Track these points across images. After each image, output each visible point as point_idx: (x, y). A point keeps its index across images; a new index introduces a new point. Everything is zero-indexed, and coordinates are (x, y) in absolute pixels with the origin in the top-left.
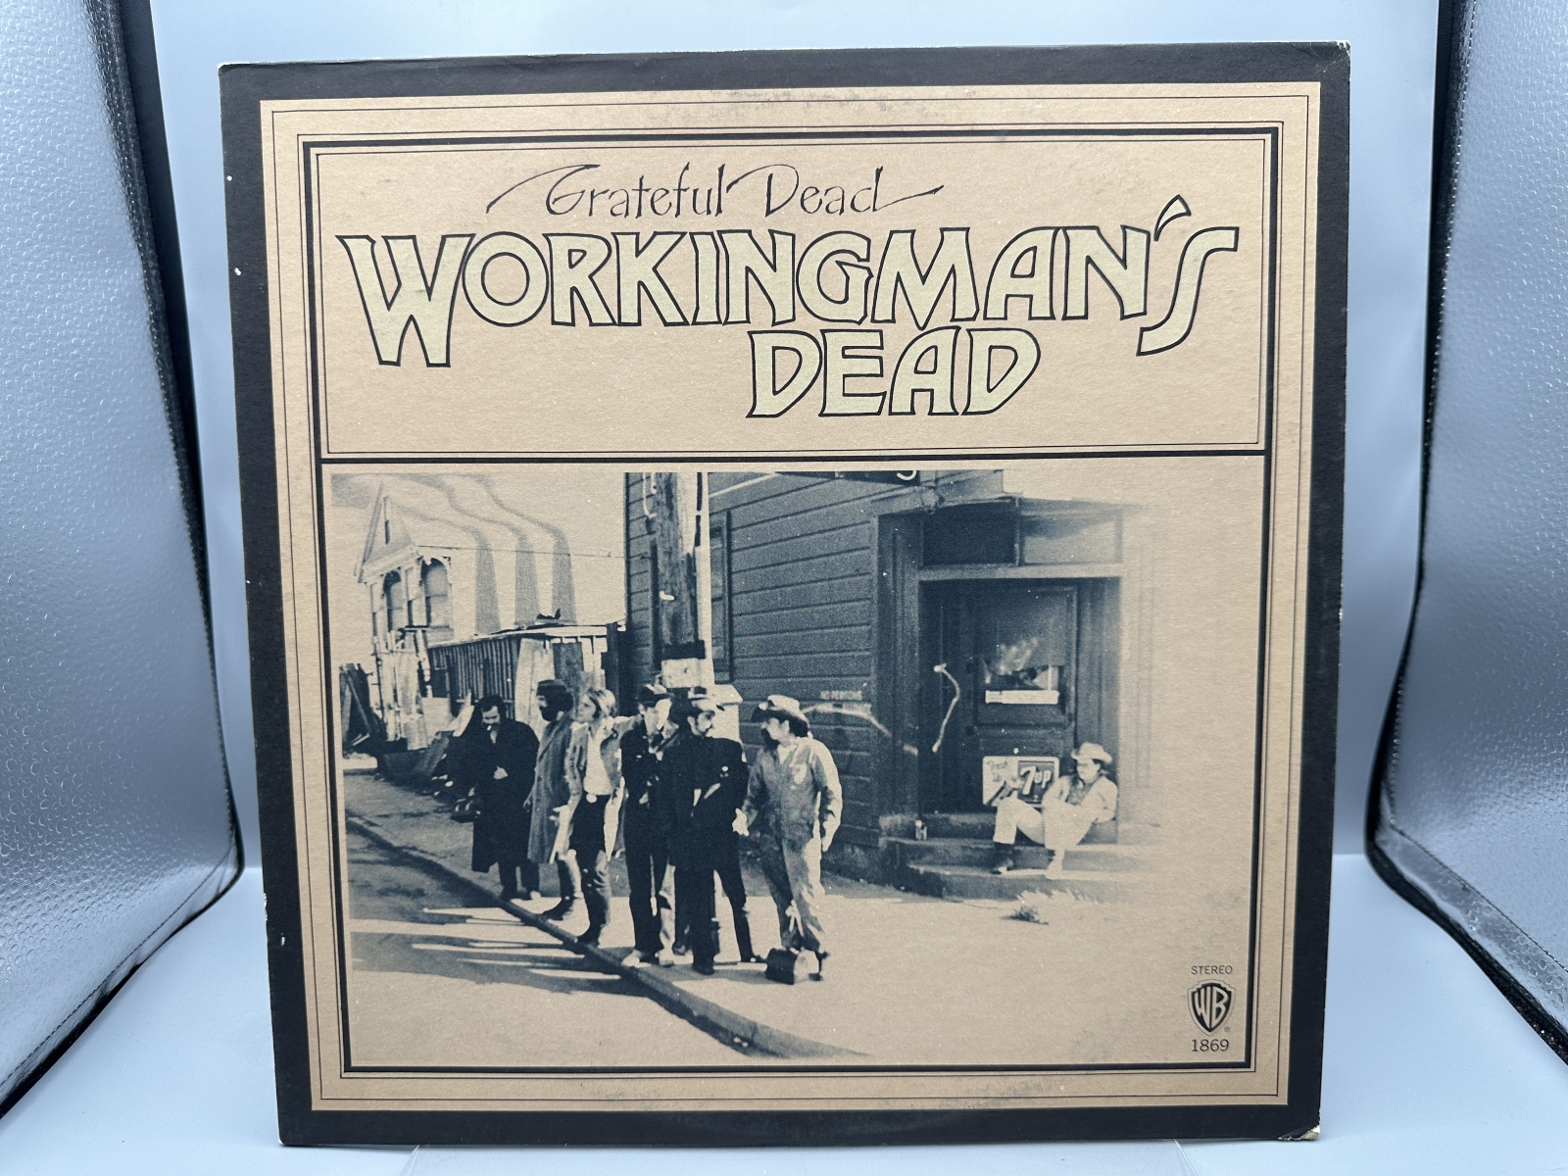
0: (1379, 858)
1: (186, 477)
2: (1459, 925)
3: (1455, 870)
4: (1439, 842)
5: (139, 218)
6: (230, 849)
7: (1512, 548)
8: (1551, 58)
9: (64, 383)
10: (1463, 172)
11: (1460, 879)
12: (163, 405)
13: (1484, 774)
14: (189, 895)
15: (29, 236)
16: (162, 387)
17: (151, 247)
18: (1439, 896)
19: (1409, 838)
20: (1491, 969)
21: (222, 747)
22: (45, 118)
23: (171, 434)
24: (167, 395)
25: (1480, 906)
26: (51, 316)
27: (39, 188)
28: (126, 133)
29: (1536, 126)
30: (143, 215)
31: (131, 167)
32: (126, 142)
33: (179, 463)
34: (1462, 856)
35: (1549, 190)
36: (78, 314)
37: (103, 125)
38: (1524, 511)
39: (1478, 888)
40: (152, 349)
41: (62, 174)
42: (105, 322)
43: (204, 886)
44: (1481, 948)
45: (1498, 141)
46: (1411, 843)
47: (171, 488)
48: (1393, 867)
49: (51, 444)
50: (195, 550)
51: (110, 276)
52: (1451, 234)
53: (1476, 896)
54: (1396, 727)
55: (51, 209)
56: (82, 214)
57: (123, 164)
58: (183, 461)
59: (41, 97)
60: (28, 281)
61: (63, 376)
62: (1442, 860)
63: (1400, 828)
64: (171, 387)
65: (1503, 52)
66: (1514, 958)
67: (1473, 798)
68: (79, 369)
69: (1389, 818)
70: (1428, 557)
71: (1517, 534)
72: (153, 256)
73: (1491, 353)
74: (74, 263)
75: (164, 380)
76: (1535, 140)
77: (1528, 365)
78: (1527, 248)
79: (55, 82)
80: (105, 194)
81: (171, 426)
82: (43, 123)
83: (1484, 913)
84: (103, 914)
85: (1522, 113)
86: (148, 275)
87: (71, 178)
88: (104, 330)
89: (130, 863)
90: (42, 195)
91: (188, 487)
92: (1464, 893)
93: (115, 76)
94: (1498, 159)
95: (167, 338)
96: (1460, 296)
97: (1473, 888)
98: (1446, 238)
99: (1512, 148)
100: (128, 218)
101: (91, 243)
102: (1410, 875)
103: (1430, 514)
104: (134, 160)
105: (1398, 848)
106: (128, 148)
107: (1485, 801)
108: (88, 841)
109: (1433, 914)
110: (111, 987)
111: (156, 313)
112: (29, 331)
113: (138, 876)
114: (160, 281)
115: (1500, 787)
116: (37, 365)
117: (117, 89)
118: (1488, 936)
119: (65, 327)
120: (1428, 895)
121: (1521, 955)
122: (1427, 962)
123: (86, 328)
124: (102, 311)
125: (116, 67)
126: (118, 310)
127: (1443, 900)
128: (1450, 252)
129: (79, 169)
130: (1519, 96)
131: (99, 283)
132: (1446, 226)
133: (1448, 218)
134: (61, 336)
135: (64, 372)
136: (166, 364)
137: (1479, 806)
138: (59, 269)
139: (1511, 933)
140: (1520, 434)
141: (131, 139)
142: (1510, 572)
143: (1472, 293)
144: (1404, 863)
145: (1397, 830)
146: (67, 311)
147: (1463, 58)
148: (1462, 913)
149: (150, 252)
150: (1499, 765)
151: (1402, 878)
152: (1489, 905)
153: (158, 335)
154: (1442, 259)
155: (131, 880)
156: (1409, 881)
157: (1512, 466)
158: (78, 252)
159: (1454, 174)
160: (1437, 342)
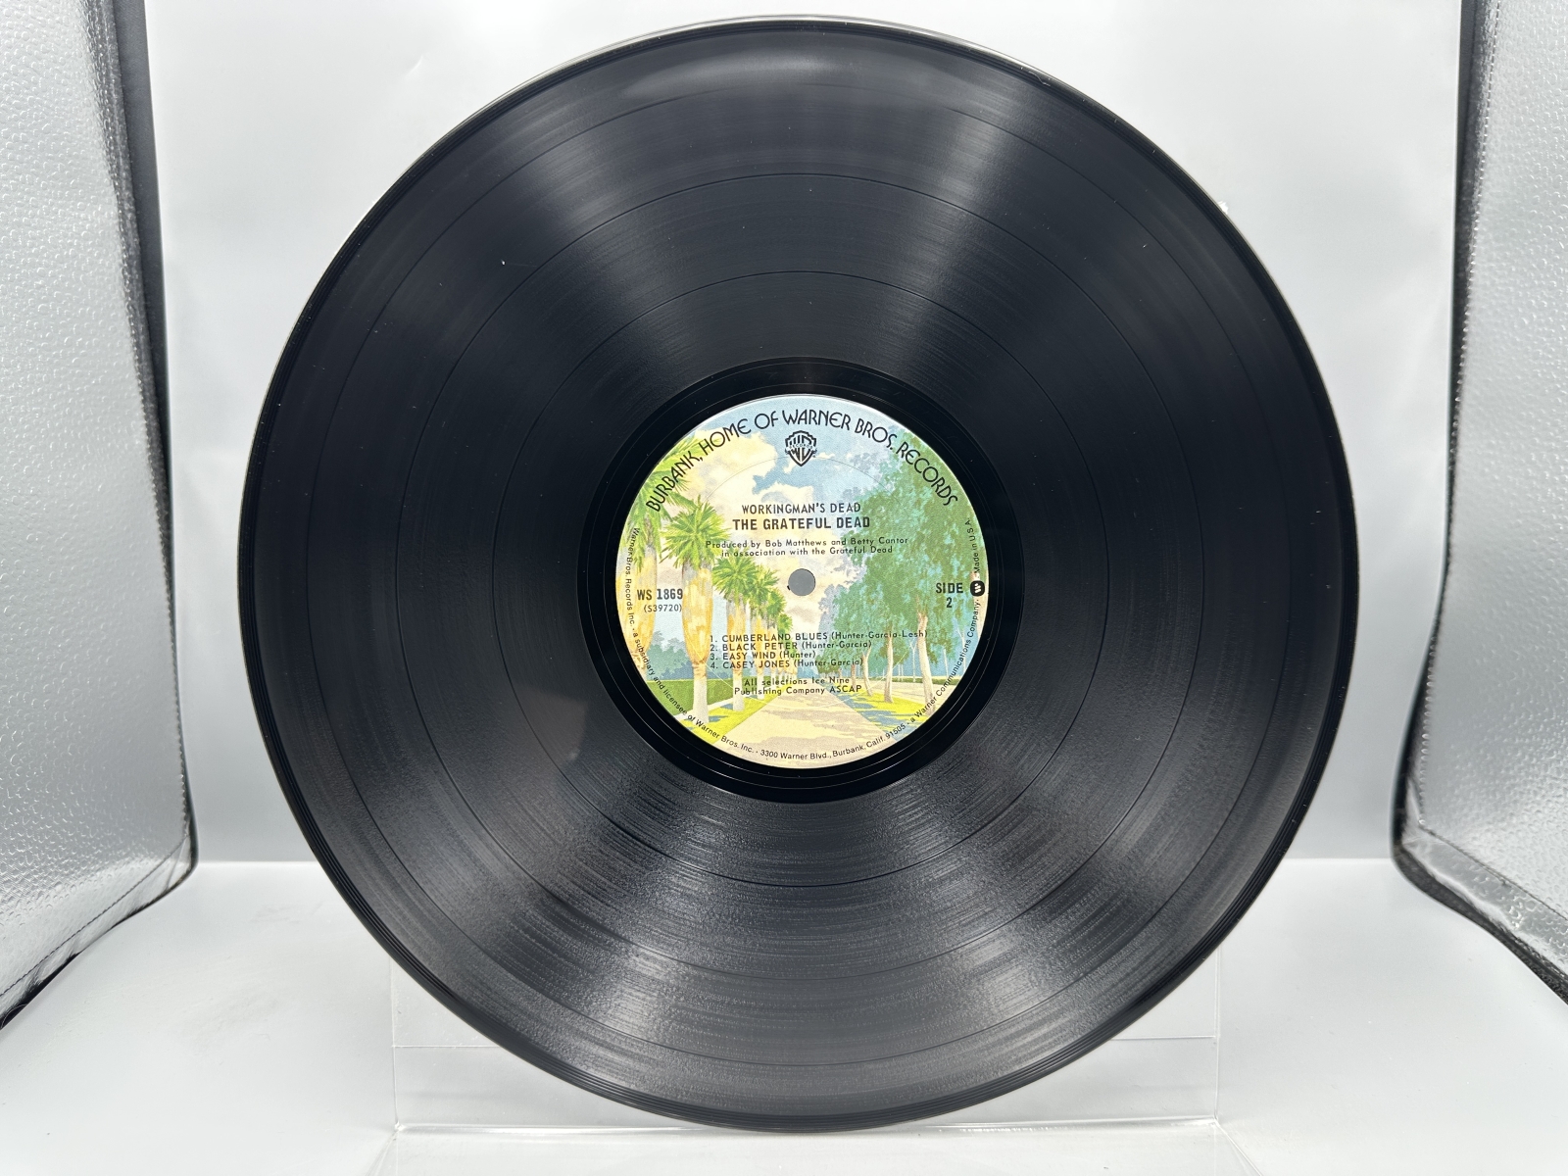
0: (1407, 862)
1: (154, 434)
2: (1500, 924)
3: (1492, 867)
4: (1474, 838)
5: (117, 156)
6: (183, 840)
7: (1555, 517)
9: (27, 313)
10: (1492, 144)
11: (1499, 875)
12: (133, 354)
13: (1527, 758)
14: (135, 883)
16: (132, 335)
17: (127, 189)
18: (1476, 894)
19: (1440, 838)
20: (1537, 966)
21: (180, 727)
22: (21, 31)
23: (139, 385)
24: (137, 345)
25: (1523, 902)
26: (16, 240)
27: (10, 104)
28: (107, 66)
30: (121, 154)
31: (111, 102)
32: (107, 75)
33: (146, 418)
34: (1500, 851)
36: (45, 243)
37: (83, 52)
39: (1520, 883)
40: (123, 294)
41: (36, 94)
42: (74, 256)
43: (153, 875)
44: (1526, 945)
45: (1531, 107)
46: (1443, 843)
47: (137, 443)
48: (1423, 870)
49: (8, 374)
50: (160, 512)
51: (82, 210)
52: (1478, 208)
53: (1516, 891)
54: (1425, 722)
55: (23, 128)
56: (55, 139)
57: (102, 97)
58: (151, 416)
59: (17, 9)
61: (25, 306)
62: (1478, 856)
63: (1429, 828)
64: (142, 337)
65: (1536, 17)
67: (1513, 786)
68: (45, 301)
69: (1418, 818)
70: (1454, 540)
71: (1561, 502)
72: (129, 198)
73: (1526, 322)
74: (44, 189)
75: (135, 328)
78: (1564, 211)
80: (81, 123)
81: (140, 378)
82: (18, 37)
83: (1529, 910)
84: (38, 890)
85: (1558, 73)
86: (123, 216)
87: (46, 99)
88: (72, 264)
89: (71, 838)
90: (13, 112)
91: (155, 445)
92: (1504, 889)
93: (98, 7)
94: (1531, 124)
95: (140, 285)
96: (1490, 268)
97: (1514, 884)
98: (1474, 212)
99: (1546, 110)
100: (104, 153)
101: (63, 171)
102: (1442, 876)
103: (1459, 494)
104: (114, 96)
105: (1428, 850)
106: (108, 83)
107: (1529, 787)
108: (26, 806)
109: (1470, 914)
110: (42, 978)
111: (130, 257)
113: (79, 853)
114: (135, 226)
115: (1546, 770)
117: (100, 20)
118: (1534, 932)
119: (30, 255)
120: (1462, 894)
122: (1470, 960)
123: (53, 259)
124: (71, 244)
126: (88, 247)
127: (1482, 898)
128: (1479, 225)
129: (54, 92)
130: (1555, 57)
131: (70, 215)
132: (1474, 201)
133: (1476, 193)
134: (25, 263)
135: (27, 301)
136: (138, 312)
137: (1522, 793)
138: (28, 193)
139: (1559, 926)
140: (1560, 401)
141: (112, 74)
142: (1555, 542)
143: (1504, 264)
144: (1435, 863)
145: (1427, 830)
146: (33, 238)
147: (1490, 30)
148: (1502, 910)
149: (127, 194)
150: (1545, 746)
151: (1433, 880)
152: (1533, 899)
153: (131, 281)
154: (1469, 234)
155: (72, 857)
156: (1441, 882)
157: (1552, 434)
158: (50, 179)
159: (1481, 147)
160: (1466, 318)
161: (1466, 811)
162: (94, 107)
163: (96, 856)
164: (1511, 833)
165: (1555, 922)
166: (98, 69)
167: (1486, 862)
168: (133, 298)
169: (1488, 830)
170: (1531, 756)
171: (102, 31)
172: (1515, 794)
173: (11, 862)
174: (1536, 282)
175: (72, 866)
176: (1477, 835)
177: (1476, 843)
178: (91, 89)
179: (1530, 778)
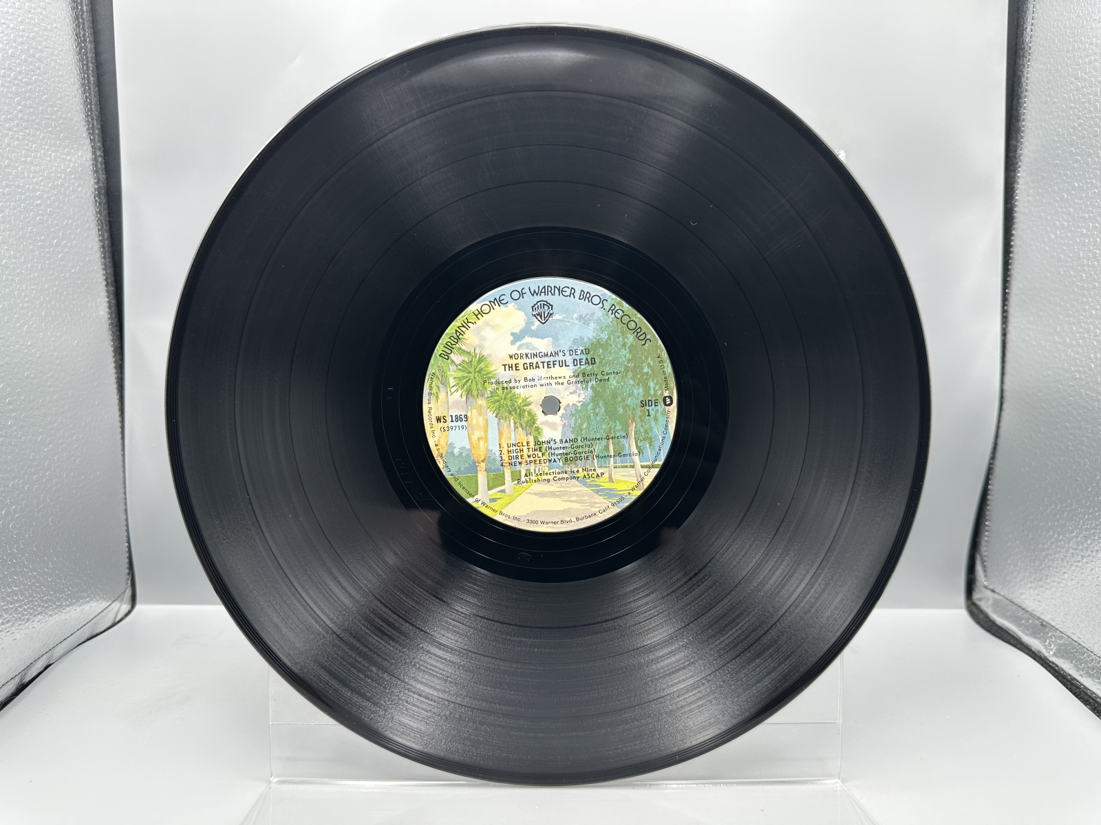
0: (976, 611)
1: (113, 308)
2: (1040, 652)
3: (1034, 613)
4: (1021, 594)
5: (93, 119)
6: (126, 589)
7: (1073, 369)
8: (1092, 29)
9: (29, 222)
10: (1029, 117)
11: (1039, 618)
12: (100, 253)
13: (1056, 535)
14: (93, 616)
15: (12, 113)
16: (100, 240)
17: (99, 141)
18: (1023, 632)
19: (999, 594)
21: (126, 510)
22: (30, 33)
23: (104, 274)
24: (103, 247)
25: (1055, 636)
26: (23, 173)
27: (22, 81)
28: (87, 58)
29: (1082, 76)
30: (95, 118)
31: (89, 82)
32: (87, 64)
33: (108, 297)
34: (1039, 601)
35: (1092, 118)
36: (42, 176)
37: (71, 48)
38: (1081, 341)
39: (1053, 624)
40: (95, 212)
41: (39, 75)
42: (62, 185)
43: (105, 612)
44: (1057, 666)
45: (1054, 91)
46: (1000, 597)
47: (101, 313)
48: (987, 617)
49: (15, 263)
50: (116, 362)
51: (68, 154)
52: (1020, 160)
53: (1051, 629)
54: (987, 513)
55: (29, 98)
56: (51, 106)
57: (83, 79)
58: (111, 296)
59: (28, 18)
60: (9, 145)
61: (28, 217)
62: (1024, 606)
63: (991, 587)
64: (106, 242)
65: (1056, 31)
66: (1083, 670)
67: (1047, 555)
68: (42, 215)
69: (983, 581)
70: (1006, 387)
71: (1076, 358)
72: (100, 148)
73: (1053, 237)
74: (43, 139)
75: (102, 235)
76: (1082, 86)
77: (1080, 240)
78: (1077, 161)
79: (39, 10)
80: (69, 96)
81: (104, 269)
82: (28, 37)
83: (1058, 641)
84: (27, 617)
85: (1072, 68)
86: (95, 159)
87: (45, 79)
88: (61, 190)
89: (51, 581)
90: (24, 87)
91: (113, 316)
92: (1042, 628)
93: (82, 18)
94: (1054, 103)
95: (106, 207)
96: (1029, 201)
97: (1049, 624)
98: (1017, 163)
99: (1065, 93)
100: (84, 116)
101: (56, 128)
102: (1000, 621)
103: (1009, 355)
104: (92, 78)
105: (990, 602)
106: (88, 69)
107: (1058, 556)
108: (20, 558)
109: (1019, 646)
110: (27, 679)
111: (100, 187)
112: (6, 180)
113: (55, 593)
114: (104, 167)
115: (1069, 543)
116: (10, 205)
117: (83, 27)
118: (1062, 657)
119: (32, 183)
120: (1013, 632)
121: (1088, 667)
122: (1018, 676)
123: (48, 186)
124: (60, 177)
125: (83, 12)
126: (72, 179)
127: (1027, 635)
128: (1021, 172)
129: (51, 74)
130: (1069, 58)
131: (60, 158)
132: (1017, 156)
133: (1018, 150)
134: (29, 189)
135: (29, 214)
136: (104, 225)
137: (1053, 560)
138: (32, 142)
139: (1079, 652)
140: (1076, 289)
141: (90, 64)
142: (1073, 386)
143: (1038, 198)
144: (995, 612)
145: (989, 589)
146: (35, 172)
147: (1027, 41)
148: (1041, 642)
149: (99, 144)
150: (1068, 527)
151: (993, 623)
152: (1061, 634)
153: (100, 204)
154: (1014, 178)
155: (51, 595)
156: (999, 624)
157: (1071, 312)
158: (47, 133)
159: (1022, 119)
160: (1012, 235)
161: (1015, 574)
162: (78, 85)
163: (67, 595)
164: (1047, 589)
165: (1077, 650)
166: (81, 60)
167: (1030, 609)
168: (101, 215)
169: (1031, 588)
170: (1059, 534)
171: (84, 35)
172: (1049, 561)
173: (9, 596)
174: (1059, 210)
175: (50, 601)
176: (1024, 591)
177: (1023, 597)
178: (76, 73)
179: (1058, 549)
